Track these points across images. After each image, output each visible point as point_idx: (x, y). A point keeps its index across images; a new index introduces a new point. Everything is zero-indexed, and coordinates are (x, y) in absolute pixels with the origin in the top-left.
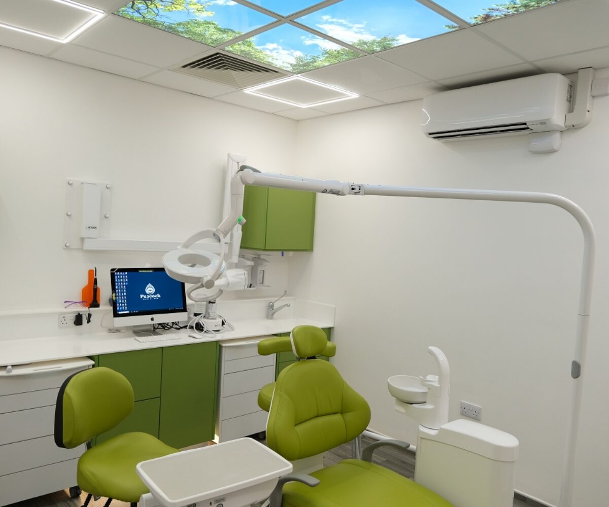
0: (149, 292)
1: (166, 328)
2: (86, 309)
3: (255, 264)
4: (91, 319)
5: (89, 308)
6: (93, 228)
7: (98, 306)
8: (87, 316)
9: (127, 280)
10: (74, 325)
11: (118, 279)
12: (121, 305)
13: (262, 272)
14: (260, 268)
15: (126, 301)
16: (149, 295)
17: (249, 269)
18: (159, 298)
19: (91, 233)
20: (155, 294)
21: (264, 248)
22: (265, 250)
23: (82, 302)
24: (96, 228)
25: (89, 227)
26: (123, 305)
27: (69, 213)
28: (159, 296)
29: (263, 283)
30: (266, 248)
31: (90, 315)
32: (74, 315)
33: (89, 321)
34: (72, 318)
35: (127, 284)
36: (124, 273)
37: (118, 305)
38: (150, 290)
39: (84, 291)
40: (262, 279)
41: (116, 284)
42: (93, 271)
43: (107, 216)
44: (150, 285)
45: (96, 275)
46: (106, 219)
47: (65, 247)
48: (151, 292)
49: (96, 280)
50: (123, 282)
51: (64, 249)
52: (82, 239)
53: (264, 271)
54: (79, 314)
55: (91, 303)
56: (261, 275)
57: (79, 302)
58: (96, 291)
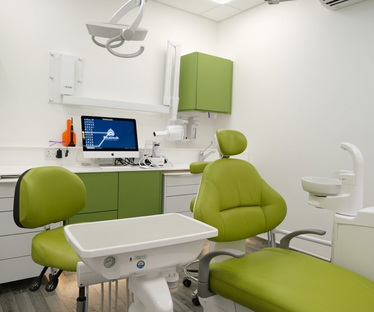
0: (110, 135)
1: (124, 164)
2: (66, 147)
3: (189, 122)
4: (68, 154)
5: (67, 146)
6: (69, 87)
7: (74, 146)
8: (66, 152)
9: (93, 125)
10: (56, 158)
11: (86, 123)
12: (89, 142)
13: (195, 129)
14: (193, 127)
15: (92, 140)
16: (110, 137)
17: (185, 126)
18: (118, 139)
19: (67, 91)
20: (115, 136)
21: (195, 108)
22: (196, 110)
23: (63, 142)
24: (71, 87)
25: (66, 87)
26: (91, 142)
27: (52, 76)
28: (117, 138)
29: (195, 138)
30: (197, 108)
31: (67, 151)
32: (56, 151)
33: (66, 155)
34: (55, 153)
35: (93, 127)
36: (91, 120)
37: (86, 142)
38: (111, 134)
39: (64, 135)
40: (194, 135)
41: (86, 127)
42: (70, 120)
43: (80, 80)
44: (111, 130)
45: (72, 123)
46: (79, 83)
47: (49, 102)
48: (112, 135)
49: (72, 127)
50: (90, 126)
51: (49, 103)
52: (62, 96)
53: (196, 129)
54: (59, 150)
55: (69, 144)
56: (194, 132)
57: (60, 143)
58: (72, 135)
